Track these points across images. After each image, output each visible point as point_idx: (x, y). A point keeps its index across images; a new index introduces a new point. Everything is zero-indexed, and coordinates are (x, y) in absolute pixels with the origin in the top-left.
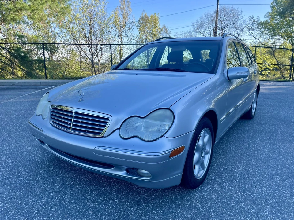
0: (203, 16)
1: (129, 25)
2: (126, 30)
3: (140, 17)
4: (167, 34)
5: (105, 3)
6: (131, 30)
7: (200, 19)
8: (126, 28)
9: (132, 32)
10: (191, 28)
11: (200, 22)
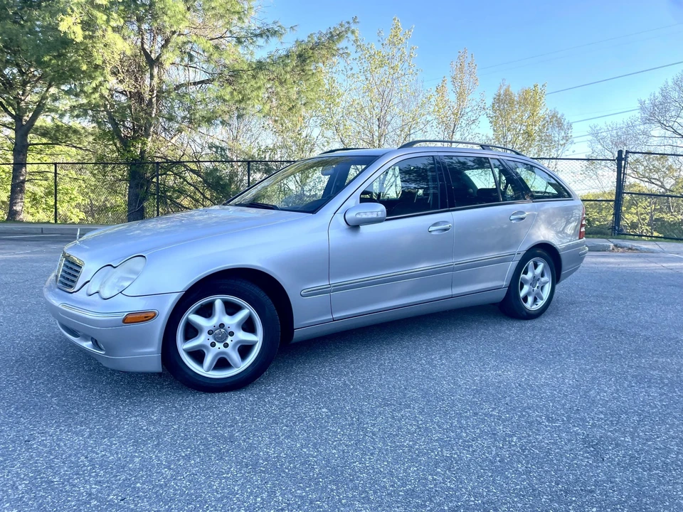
0: (670, 83)
1: (470, 114)
2: (463, 125)
3: (495, 96)
4: (562, 129)
5: (415, 71)
6: (473, 126)
7: (659, 90)
8: (463, 122)
9: (477, 130)
10: (637, 114)
11: (660, 98)
